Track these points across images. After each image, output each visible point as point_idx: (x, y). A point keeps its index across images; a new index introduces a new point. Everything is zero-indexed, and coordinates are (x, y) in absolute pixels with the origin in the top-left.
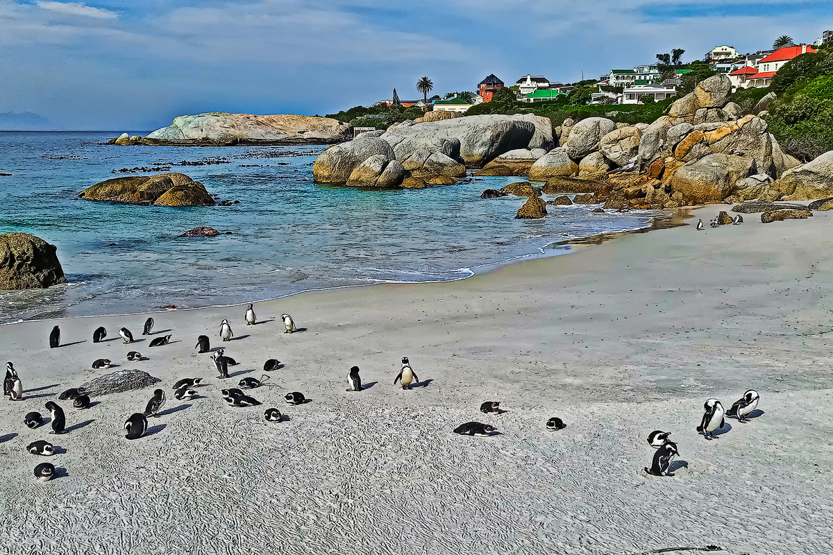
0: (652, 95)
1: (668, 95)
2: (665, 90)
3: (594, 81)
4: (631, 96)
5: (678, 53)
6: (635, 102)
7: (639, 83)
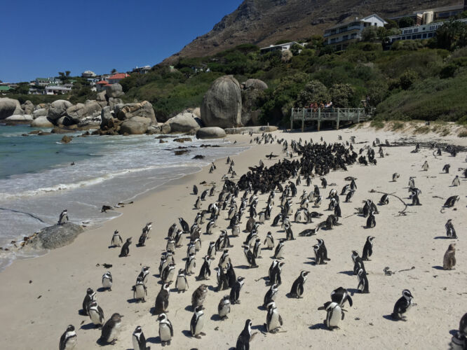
0: (60, 91)
1: (68, 91)
2: (66, 89)
3: (28, 83)
4: (50, 91)
5: (68, 73)
6: (52, 93)
7: (53, 85)
